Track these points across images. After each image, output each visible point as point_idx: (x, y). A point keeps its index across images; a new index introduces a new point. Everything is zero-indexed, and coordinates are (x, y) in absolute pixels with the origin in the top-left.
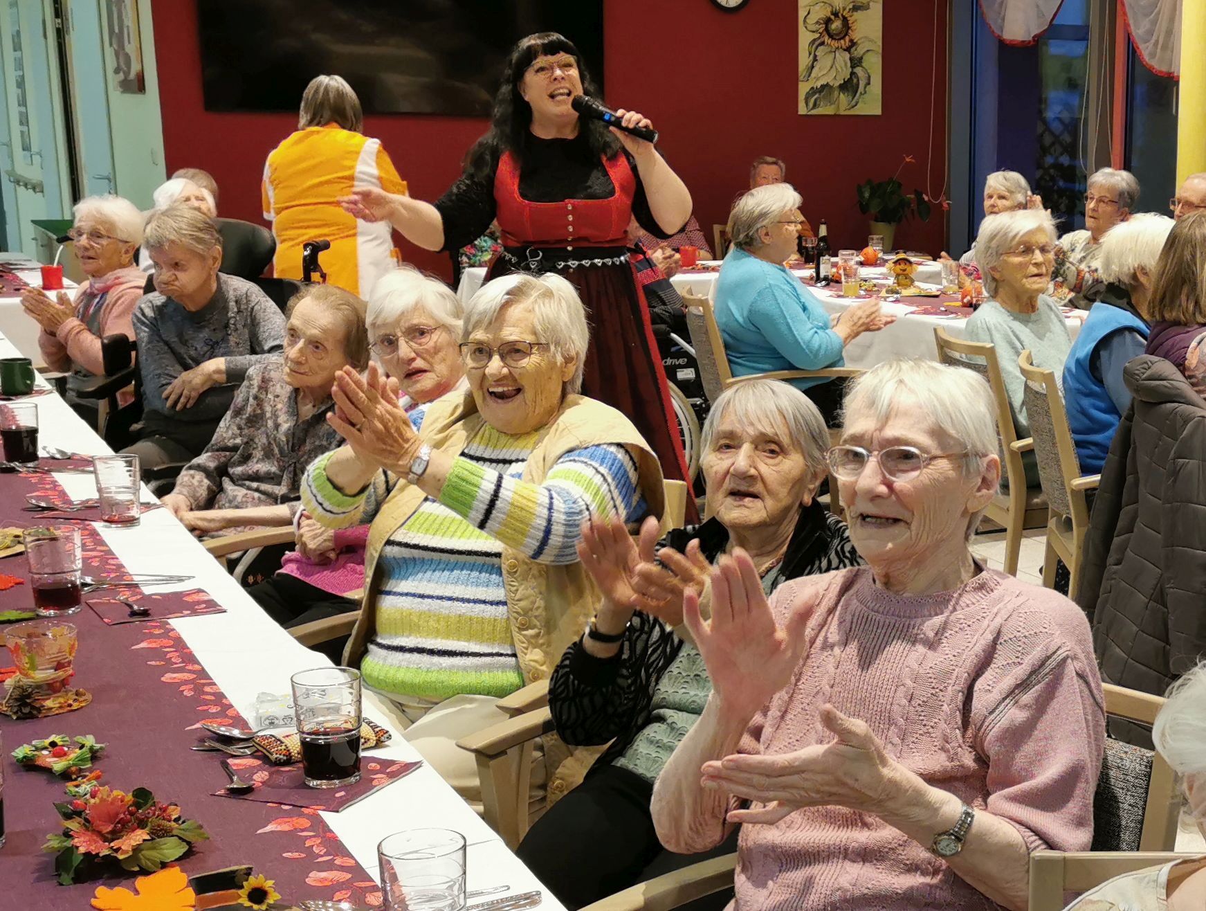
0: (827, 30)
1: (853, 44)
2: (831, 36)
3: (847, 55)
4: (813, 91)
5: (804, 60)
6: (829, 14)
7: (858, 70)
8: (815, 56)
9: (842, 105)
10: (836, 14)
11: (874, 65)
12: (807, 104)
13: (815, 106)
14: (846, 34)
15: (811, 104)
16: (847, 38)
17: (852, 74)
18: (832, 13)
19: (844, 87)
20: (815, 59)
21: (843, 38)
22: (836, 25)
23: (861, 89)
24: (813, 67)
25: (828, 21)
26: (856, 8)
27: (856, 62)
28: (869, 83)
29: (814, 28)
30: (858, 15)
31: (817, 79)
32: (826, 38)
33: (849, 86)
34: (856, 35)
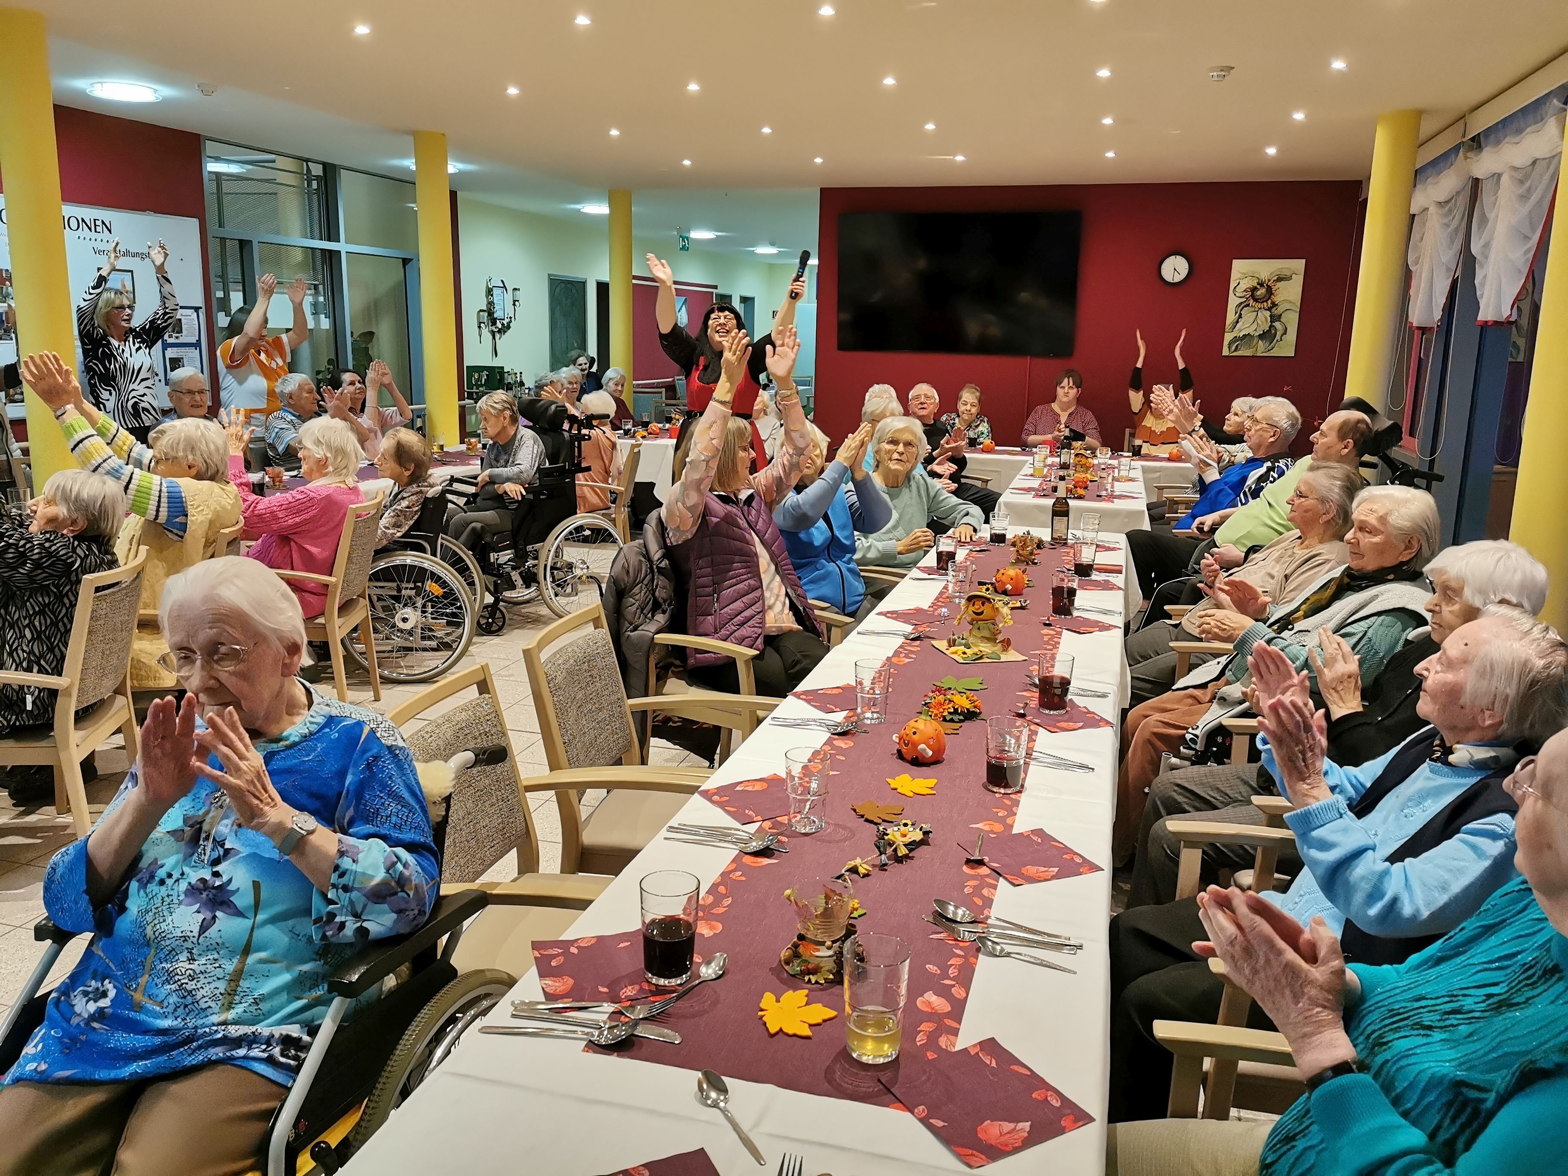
0: (1252, 296)
1: (1274, 305)
2: (1256, 300)
3: (1268, 313)
4: (1235, 339)
5: (1231, 317)
6: (1256, 285)
7: (1277, 324)
8: (1241, 314)
9: (1261, 349)
10: (1261, 285)
11: (1292, 320)
12: (1229, 348)
13: (1236, 350)
14: (1269, 298)
15: (1233, 348)
16: (1269, 302)
17: (1271, 327)
18: (1258, 284)
19: (1261, 337)
20: (1240, 316)
21: (1266, 301)
22: (1261, 292)
23: (1278, 337)
24: (1237, 322)
25: (1254, 289)
26: (1280, 279)
27: (1275, 318)
28: (1285, 333)
29: (1241, 295)
30: (1279, 284)
31: (1240, 331)
32: (1252, 301)
33: (1268, 335)
34: (1277, 299)
